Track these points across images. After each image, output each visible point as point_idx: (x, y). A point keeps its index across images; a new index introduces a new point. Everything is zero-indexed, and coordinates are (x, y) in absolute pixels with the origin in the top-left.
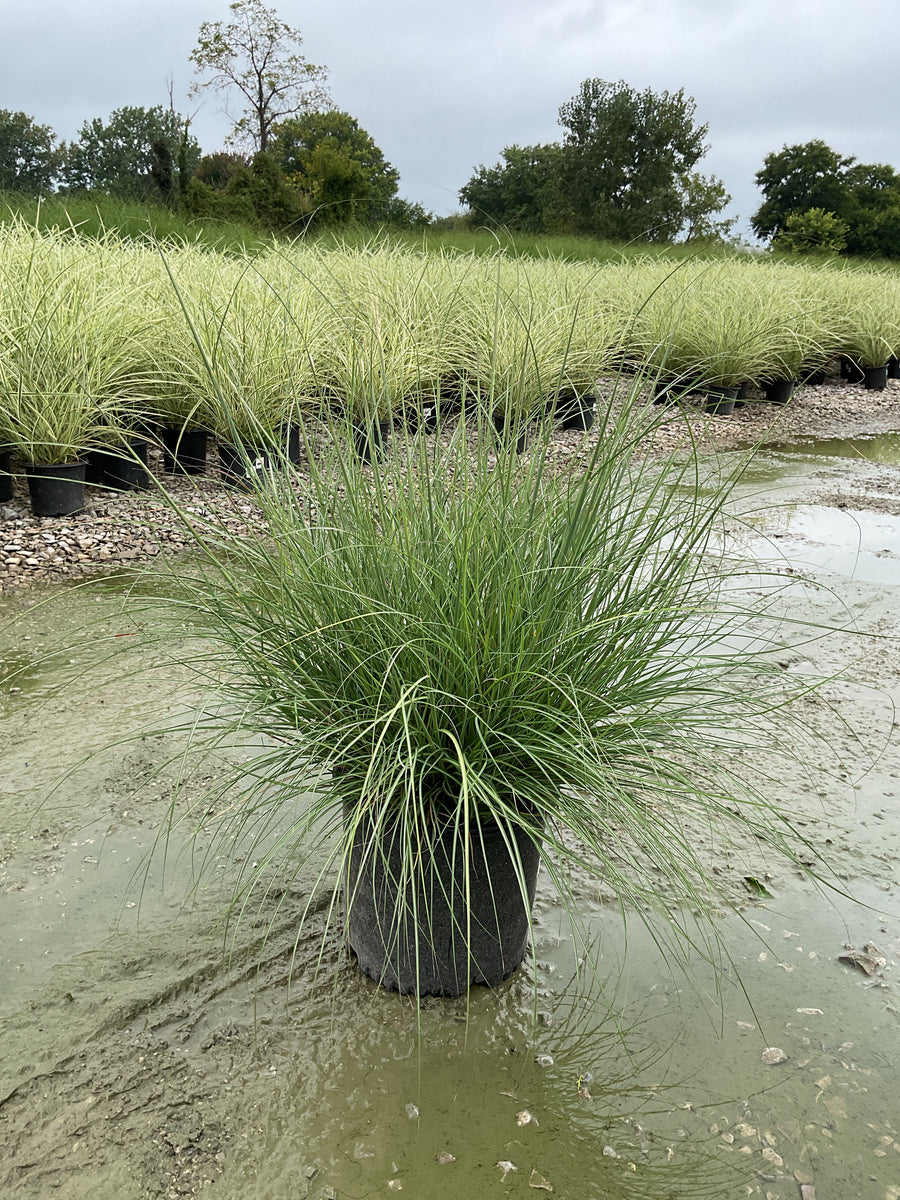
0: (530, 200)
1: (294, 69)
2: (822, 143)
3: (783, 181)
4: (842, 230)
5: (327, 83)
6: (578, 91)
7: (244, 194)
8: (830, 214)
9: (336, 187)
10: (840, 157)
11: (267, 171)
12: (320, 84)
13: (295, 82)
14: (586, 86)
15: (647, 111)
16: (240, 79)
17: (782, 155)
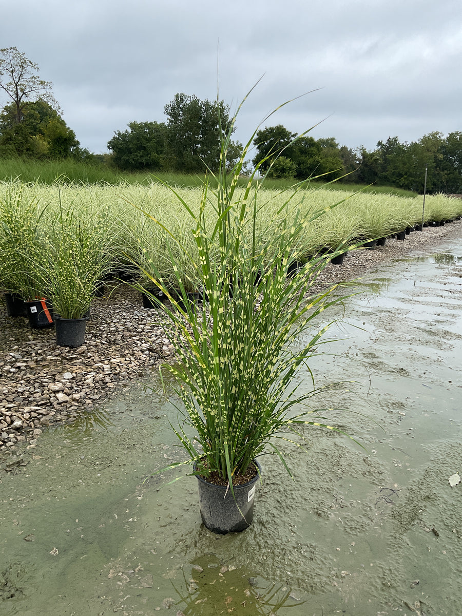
0: (144, 148)
1: (34, 83)
2: (282, 126)
3: (266, 143)
4: (295, 167)
5: (52, 91)
6: (173, 99)
7: (10, 144)
8: (289, 159)
9: (60, 142)
10: (291, 133)
11: (22, 133)
12: (48, 91)
13: (35, 89)
14: (177, 96)
15: (207, 110)
16: (5, 86)
17: (265, 132)
